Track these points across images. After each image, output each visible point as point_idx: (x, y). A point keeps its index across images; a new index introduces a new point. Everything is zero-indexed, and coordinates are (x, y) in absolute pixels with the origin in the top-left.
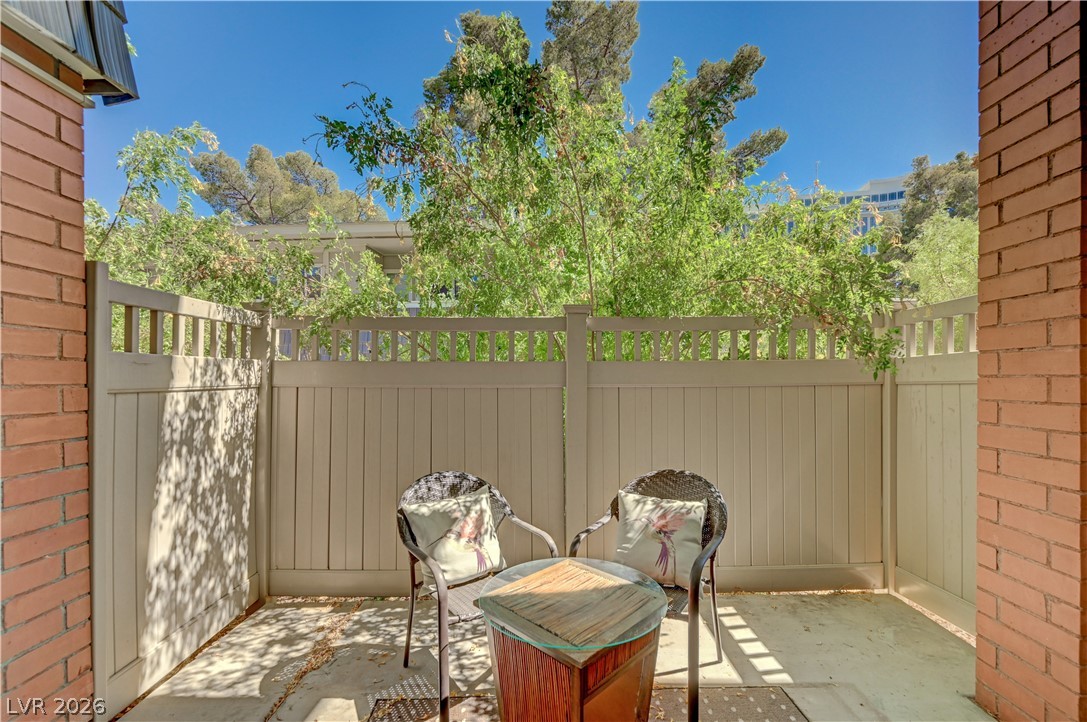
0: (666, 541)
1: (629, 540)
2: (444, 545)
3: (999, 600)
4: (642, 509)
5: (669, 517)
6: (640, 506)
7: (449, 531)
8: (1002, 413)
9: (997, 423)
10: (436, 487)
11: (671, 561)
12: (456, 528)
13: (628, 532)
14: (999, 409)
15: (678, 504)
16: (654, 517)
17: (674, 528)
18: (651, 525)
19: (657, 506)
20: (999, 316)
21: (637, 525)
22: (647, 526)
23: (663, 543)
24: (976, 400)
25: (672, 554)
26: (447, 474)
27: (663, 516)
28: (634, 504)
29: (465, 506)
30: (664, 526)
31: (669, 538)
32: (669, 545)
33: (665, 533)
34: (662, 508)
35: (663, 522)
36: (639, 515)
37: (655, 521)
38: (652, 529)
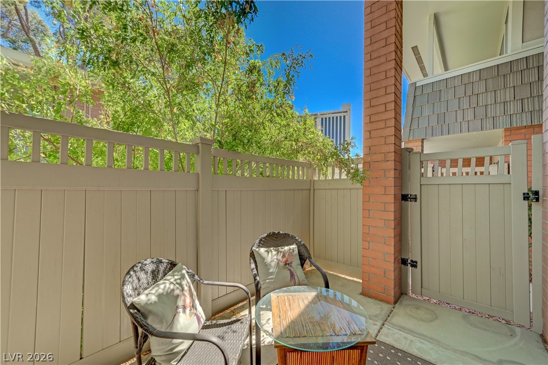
0: (290, 268)
1: (272, 274)
2: (178, 320)
3: (370, 259)
4: (272, 254)
5: (286, 256)
6: (270, 253)
7: (177, 307)
8: (370, 198)
9: (369, 202)
10: (142, 275)
11: (296, 277)
12: (180, 303)
13: (269, 269)
14: (369, 197)
15: (286, 248)
16: (280, 257)
17: (291, 261)
18: (280, 262)
19: (278, 252)
20: (370, 167)
21: (273, 264)
22: (278, 263)
23: (289, 270)
24: (362, 194)
25: (295, 274)
26: (145, 262)
27: (284, 256)
28: (266, 254)
29: (177, 283)
30: (286, 261)
31: (291, 266)
32: (292, 270)
33: (288, 264)
34: (281, 252)
35: (285, 259)
36: (272, 258)
37: (281, 259)
38: (282, 264)
